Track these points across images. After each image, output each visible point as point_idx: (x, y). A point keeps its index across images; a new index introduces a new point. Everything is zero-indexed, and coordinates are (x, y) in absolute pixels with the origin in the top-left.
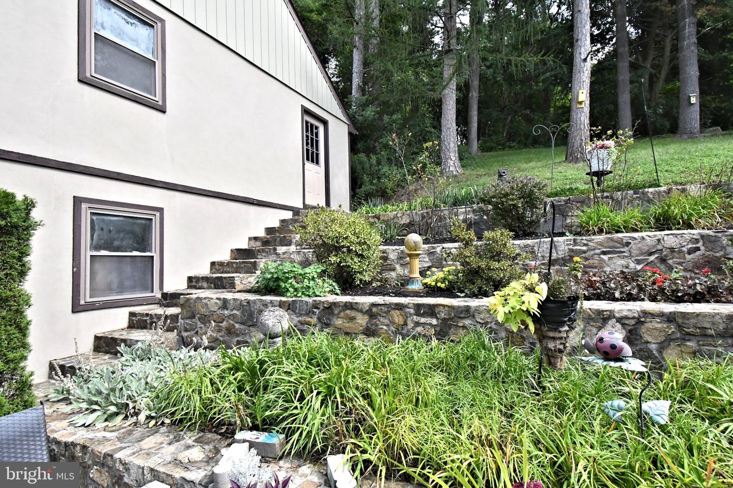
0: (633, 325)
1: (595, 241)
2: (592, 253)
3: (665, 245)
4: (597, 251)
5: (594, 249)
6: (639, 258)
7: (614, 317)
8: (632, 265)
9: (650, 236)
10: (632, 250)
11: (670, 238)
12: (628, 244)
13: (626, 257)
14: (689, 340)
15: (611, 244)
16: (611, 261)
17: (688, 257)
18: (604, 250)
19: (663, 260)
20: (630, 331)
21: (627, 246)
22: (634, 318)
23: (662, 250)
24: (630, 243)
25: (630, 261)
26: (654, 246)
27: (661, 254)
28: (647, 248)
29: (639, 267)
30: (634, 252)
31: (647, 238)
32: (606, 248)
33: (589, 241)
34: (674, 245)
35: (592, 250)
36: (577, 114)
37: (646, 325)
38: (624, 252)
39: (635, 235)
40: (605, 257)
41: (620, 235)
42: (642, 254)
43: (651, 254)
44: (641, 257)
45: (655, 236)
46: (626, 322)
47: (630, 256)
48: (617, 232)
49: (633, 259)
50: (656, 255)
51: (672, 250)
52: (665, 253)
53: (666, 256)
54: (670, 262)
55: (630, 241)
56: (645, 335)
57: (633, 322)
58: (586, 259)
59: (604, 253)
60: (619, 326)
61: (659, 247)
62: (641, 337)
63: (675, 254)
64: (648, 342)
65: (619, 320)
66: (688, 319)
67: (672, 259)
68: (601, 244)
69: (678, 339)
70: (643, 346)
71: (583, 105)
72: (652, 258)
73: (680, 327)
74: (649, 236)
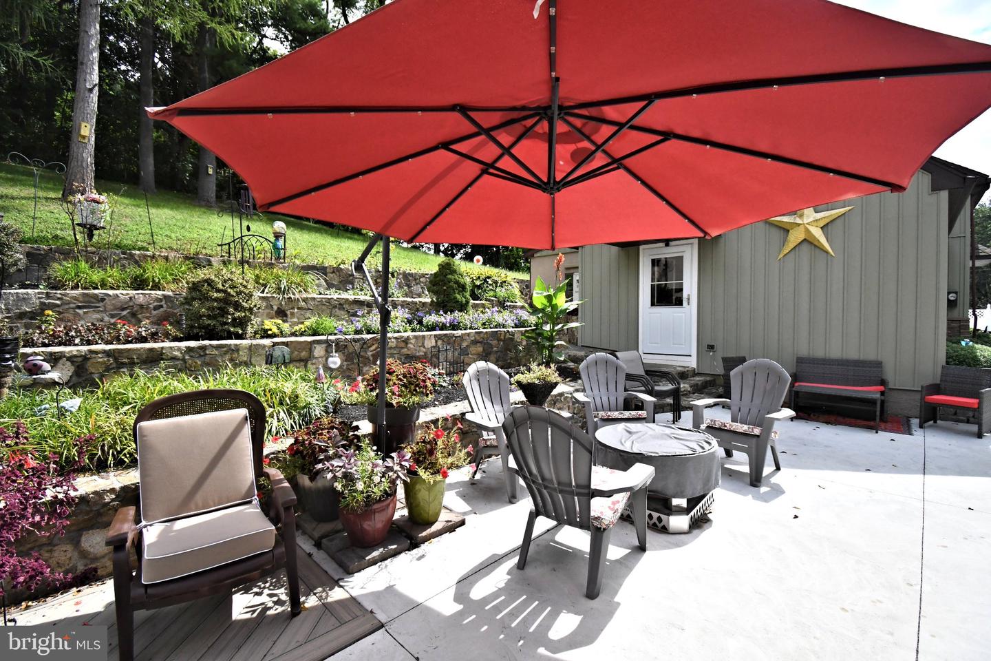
0: (81, 362)
1: (70, 295)
2: (67, 307)
3: (136, 302)
4: (72, 305)
5: (69, 304)
6: (112, 313)
7: (65, 356)
8: (107, 319)
9: (124, 293)
10: (107, 306)
11: (140, 296)
12: (103, 300)
13: (101, 311)
14: (122, 368)
15: (87, 299)
16: (87, 315)
17: (154, 313)
18: (80, 304)
19: (134, 315)
20: (78, 367)
21: (102, 302)
22: (81, 356)
23: (133, 306)
24: (105, 299)
25: (105, 315)
26: (127, 303)
27: (132, 309)
28: (120, 304)
29: (113, 321)
30: (109, 307)
31: (120, 295)
32: (81, 302)
33: (63, 295)
34: (143, 303)
35: (67, 304)
36: (78, 148)
37: (91, 360)
38: (99, 307)
39: (111, 292)
40: (80, 312)
41: (96, 291)
42: (116, 309)
43: (123, 309)
44: (115, 312)
45: (128, 294)
46: (75, 360)
47: (105, 311)
48: (95, 288)
49: (107, 314)
50: (128, 311)
51: (141, 306)
52: (135, 309)
53: (136, 311)
54: (140, 316)
55: (105, 297)
56: (90, 368)
57: (80, 359)
58: (60, 313)
59: (79, 307)
60: (68, 363)
61: (131, 304)
62: (87, 370)
63: (145, 310)
64: (92, 373)
65: (69, 359)
66: (123, 353)
67: (141, 314)
68: (75, 298)
69: (113, 368)
70: (88, 377)
71: (86, 141)
72: (125, 313)
73: (116, 359)
74: (122, 294)
